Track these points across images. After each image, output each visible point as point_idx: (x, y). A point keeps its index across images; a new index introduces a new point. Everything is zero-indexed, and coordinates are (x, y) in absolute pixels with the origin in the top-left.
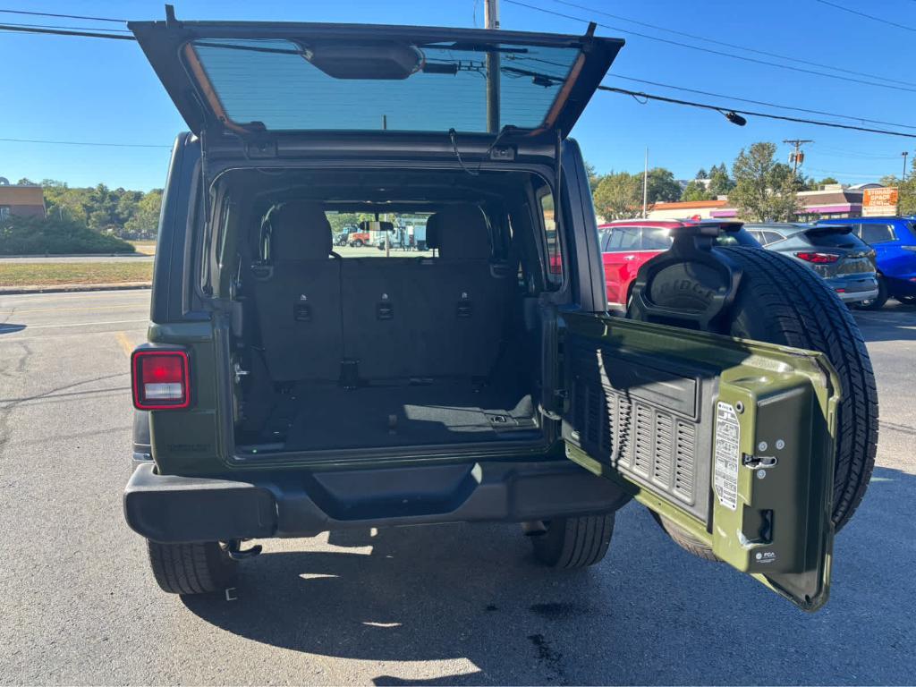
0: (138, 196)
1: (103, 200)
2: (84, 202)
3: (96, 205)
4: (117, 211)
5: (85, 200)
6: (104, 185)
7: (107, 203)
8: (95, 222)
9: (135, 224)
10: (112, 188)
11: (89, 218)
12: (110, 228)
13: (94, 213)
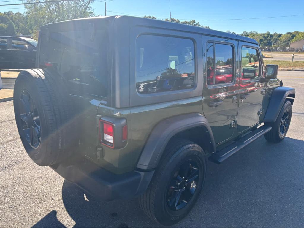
0: (280, 35)
1: (267, 37)
2: (260, 38)
3: (264, 39)
4: (271, 41)
5: (261, 38)
6: (269, 32)
7: (269, 38)
8: (262, 45)
9: (275, 46)
10: (272, 33)
11: (261, 43)
12: (267, 47)
13: (263, 42)
